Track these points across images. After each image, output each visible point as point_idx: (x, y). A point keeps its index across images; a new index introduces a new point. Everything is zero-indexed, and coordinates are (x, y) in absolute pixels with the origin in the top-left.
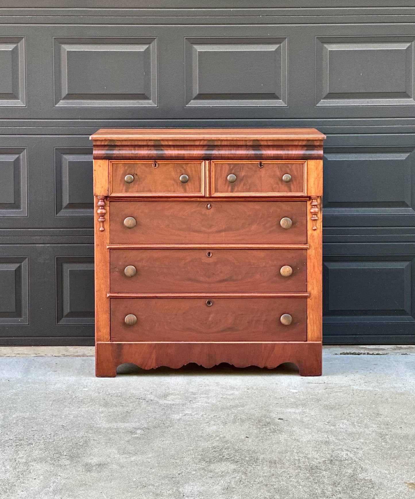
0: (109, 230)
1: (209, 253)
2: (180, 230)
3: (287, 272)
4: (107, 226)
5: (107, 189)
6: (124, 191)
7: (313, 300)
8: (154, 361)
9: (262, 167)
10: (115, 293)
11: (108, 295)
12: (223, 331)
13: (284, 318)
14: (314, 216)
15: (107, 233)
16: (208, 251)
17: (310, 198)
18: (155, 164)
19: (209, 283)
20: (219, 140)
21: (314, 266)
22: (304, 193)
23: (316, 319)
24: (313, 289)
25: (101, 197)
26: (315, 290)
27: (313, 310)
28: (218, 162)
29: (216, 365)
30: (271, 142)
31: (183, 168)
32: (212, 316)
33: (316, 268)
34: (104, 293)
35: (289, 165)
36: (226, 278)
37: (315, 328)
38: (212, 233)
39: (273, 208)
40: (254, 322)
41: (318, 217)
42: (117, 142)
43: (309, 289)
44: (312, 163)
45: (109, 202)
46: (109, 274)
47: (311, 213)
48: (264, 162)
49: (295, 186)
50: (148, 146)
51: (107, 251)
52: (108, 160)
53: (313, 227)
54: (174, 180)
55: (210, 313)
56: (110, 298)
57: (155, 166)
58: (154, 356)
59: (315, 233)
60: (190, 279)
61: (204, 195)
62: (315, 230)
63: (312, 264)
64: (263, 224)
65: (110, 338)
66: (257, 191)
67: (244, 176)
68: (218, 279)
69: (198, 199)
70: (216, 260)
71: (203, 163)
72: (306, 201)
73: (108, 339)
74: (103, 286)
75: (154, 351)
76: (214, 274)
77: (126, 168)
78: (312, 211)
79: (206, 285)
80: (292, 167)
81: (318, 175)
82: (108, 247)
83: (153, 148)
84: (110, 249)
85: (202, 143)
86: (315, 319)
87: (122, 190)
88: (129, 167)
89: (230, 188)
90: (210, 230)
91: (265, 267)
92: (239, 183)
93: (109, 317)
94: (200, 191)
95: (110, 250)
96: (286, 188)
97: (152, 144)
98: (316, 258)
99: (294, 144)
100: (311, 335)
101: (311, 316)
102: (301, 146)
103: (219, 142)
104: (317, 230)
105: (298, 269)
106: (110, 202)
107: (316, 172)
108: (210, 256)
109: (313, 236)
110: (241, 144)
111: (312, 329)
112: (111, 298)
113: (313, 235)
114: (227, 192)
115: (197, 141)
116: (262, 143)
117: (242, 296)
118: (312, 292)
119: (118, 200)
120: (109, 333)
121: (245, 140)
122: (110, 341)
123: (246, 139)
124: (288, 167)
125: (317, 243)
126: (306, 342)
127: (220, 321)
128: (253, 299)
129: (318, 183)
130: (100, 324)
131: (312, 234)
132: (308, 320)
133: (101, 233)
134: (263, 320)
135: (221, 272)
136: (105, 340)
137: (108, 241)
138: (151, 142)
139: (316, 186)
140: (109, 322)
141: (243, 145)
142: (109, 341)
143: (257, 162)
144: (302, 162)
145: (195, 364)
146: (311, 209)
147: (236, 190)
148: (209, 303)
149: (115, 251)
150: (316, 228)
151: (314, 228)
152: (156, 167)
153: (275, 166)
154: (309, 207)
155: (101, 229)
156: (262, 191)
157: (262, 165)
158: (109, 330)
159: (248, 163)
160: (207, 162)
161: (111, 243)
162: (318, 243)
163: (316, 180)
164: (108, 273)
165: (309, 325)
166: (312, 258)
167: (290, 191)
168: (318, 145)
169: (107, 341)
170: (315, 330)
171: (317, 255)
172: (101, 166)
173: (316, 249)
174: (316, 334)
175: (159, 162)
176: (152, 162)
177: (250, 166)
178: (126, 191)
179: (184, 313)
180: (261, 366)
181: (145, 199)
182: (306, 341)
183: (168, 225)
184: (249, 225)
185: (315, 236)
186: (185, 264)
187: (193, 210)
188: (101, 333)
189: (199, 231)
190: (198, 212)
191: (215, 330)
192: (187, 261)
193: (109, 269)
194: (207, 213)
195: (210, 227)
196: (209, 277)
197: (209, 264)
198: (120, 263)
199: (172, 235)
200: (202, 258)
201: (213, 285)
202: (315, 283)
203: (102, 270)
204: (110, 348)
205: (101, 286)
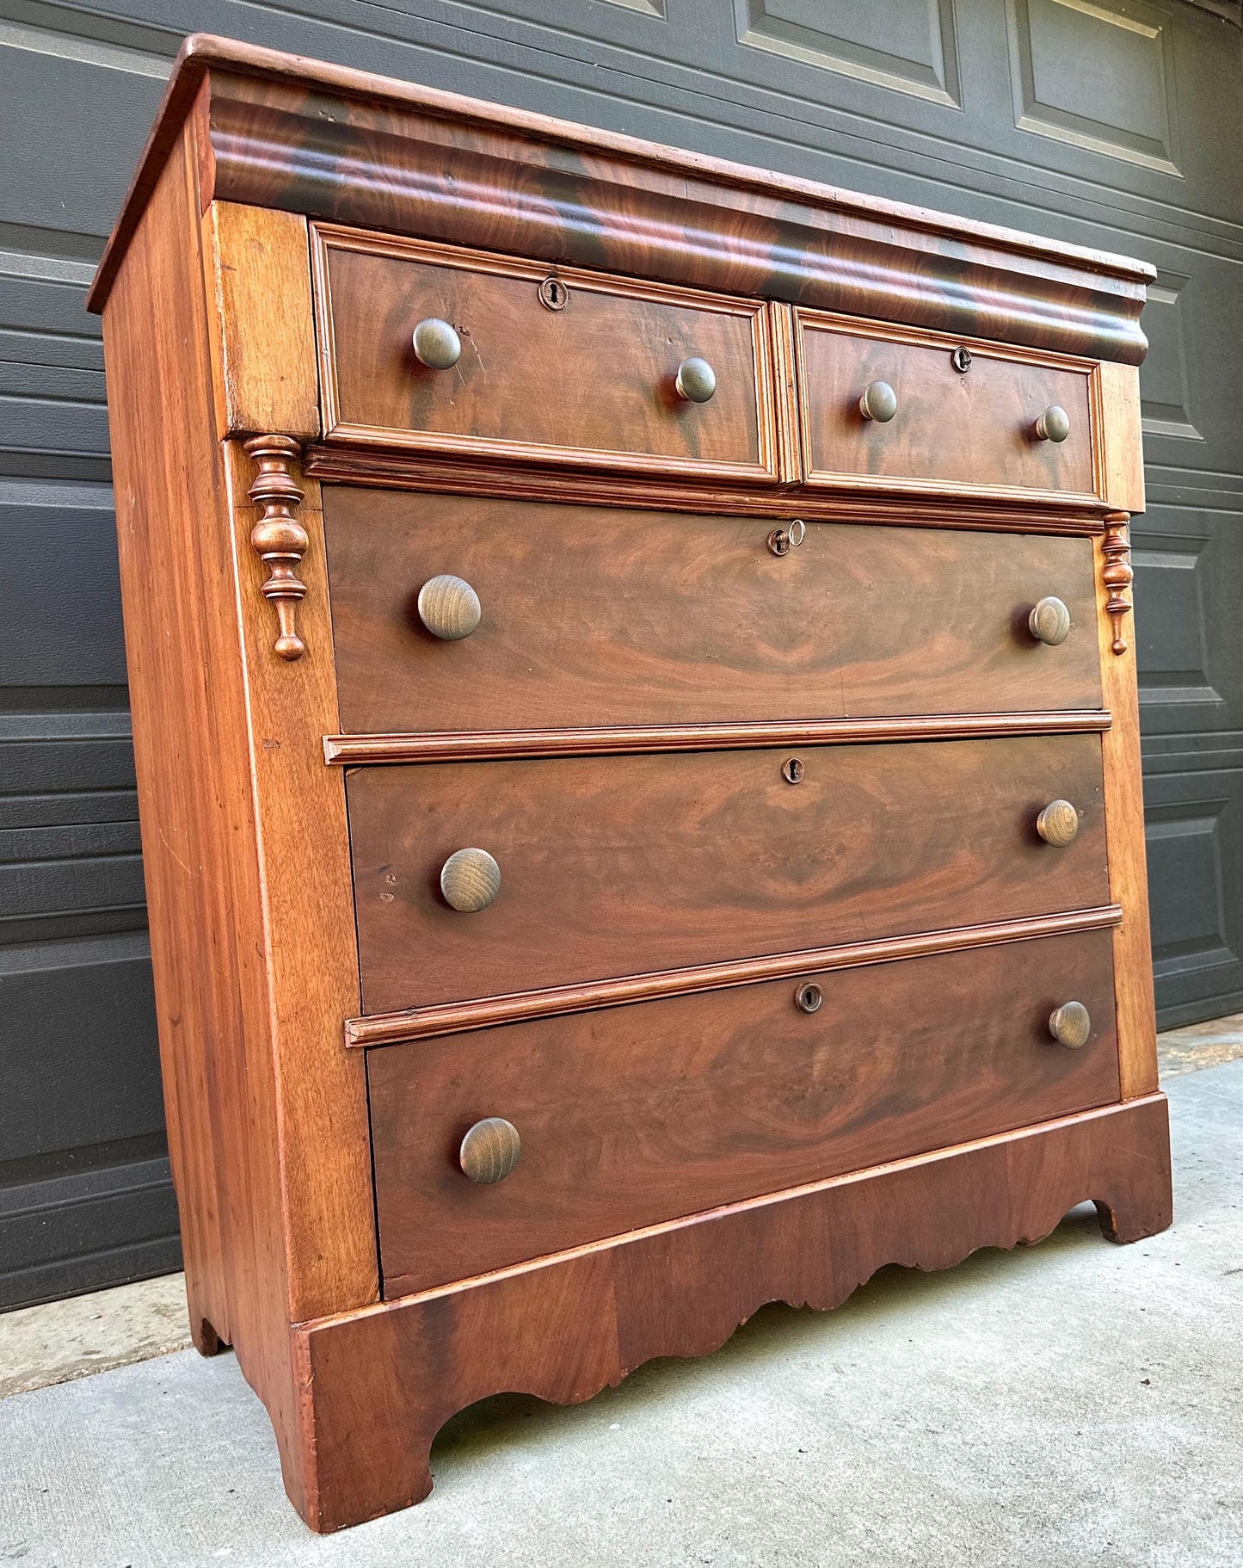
0: (329, 655)
1: (793, 764)
2: (675, 655)
3: (1067, 824)
4: (319, 632)
7: (1129, 933)
8: (612, 1344)
9: (966, 368)
10: (393, 1011)
11: (356, 1031)
12: (870, 1116)
13: (1071, 1015)
14: (1114, 595)
15: (322, 673)
16: (789, 755)
18: (554, 290)
19: (800, 905)
21: (1124, 799)
22: (1098, 495)
23: (1139, 1006)
24: (1125, 890)
26: (1131, 891)
27: (1130, 972)
31: (675, 327)
32: (821, 1055)
33: (1130, 809)
34: (330, 1022)
35: (1046, 375)
36: (860, 873)
38: (803, 668)
40: (965, 1056)
43: (1117, 891)
45: (318, 488)
46: (351, 909)
47: (1107, 582)
48: (971, 346)
49: (1070, 468)
51: (331, 780)
53: (1115, 641)
55: (811, 1046)
56: (366, 1048)
57: (554, 300)
58: (609, 1321)
59: (1120, 665)
60: (727, 896)
62: (1119, 653)
63: (1118, 791)
64: (971, 626)
65: (376, 1281)
67: (910, 402)
68: (827, 881)
70: (819, 798)
72: (1091, 537)
73: (366, 1288)
74: (318, 985)
75: (611, 1291)
76: (814, 861)
78: (1110, 574)
79: (791, 917)
81: (1131, 426)
82: (332, 751)
84: (347, 762)
86: (1136, 1007)
87: (395, 411)
89: (864, 457)
90: (793, 658)
91: (984, 813)
92: (895, 434)
93: (366, 1155)
94: (753, 458)
95: (347, 768)
98: (1128, 767)
100: (1130, 1072)
104: (1129, 652)
106: (324, 485)
107: (1124, 411)
108: (797, 777)
109: (1114, 678)
111: (1134, 1048)
112: (370, 1046)
113: (1114, 675)
114: (855, 470)
117: (919, 950)
118: (1125, 901)
120: (368, 1256)
122: (382, 1300)
125: (1127, 707)
126: (1118, 1108)
127: (852, 1072)
128: (955, 959)
129: (1134, 461)
130: (314, 1212)
131: (1111, 671)
132: (1120, 1016)
133: (289, 670)
134: (993, 1039)
135: (842, 850)
136: (350, 1303)
137: (331, 720)
139: (1129, 469)
140: (368, 1190)
142: (371, 1303)
144: (1086, 365)
146: (1106, 569)
147: (885, 463)
148: (809, 997)
149: (371, 776)
150: (1125, 645)
151: (1117, 646)
152: (556, 306)
154: (1099, 560)
155: (282, 646)
156: (972, 477)
157: (967, 363)
158: (371, 1235)
161: (350, 726)
162: (1131, 706)
163: (1128, 446)
164: (345, 901)
165: (1124, 1033)
166: (1118, 765)
167: (1056, 486)
168: (1131, 301)
169: (363, 1306)
171: (1128, 753)
173: (1125, 729)
174: (1143, 1067)
175: (572, 278)
179: (716, 1065)
180: (1008, 1239)
182: (1121, 1102)
183: (623, 632)
184: (925, 632)
185: (1120, 678)
186: (703, 824)
187: (721, 558)
188: (323, 1263)
189: (750, 664)
190: (737, 568)
191: (835, 1119)
192: (710, 809)
193: (348, 880)
194: (775, 576)
195: (790, 640)
196: (800, 879)
197: (795, 817)
198: (408, 842)
199: (646, 680)
200: (768, 789)
201: (815, 914)
202: (1130, 864)
203: (308, 891)
204: (391, 1338)
205: (312, 985)
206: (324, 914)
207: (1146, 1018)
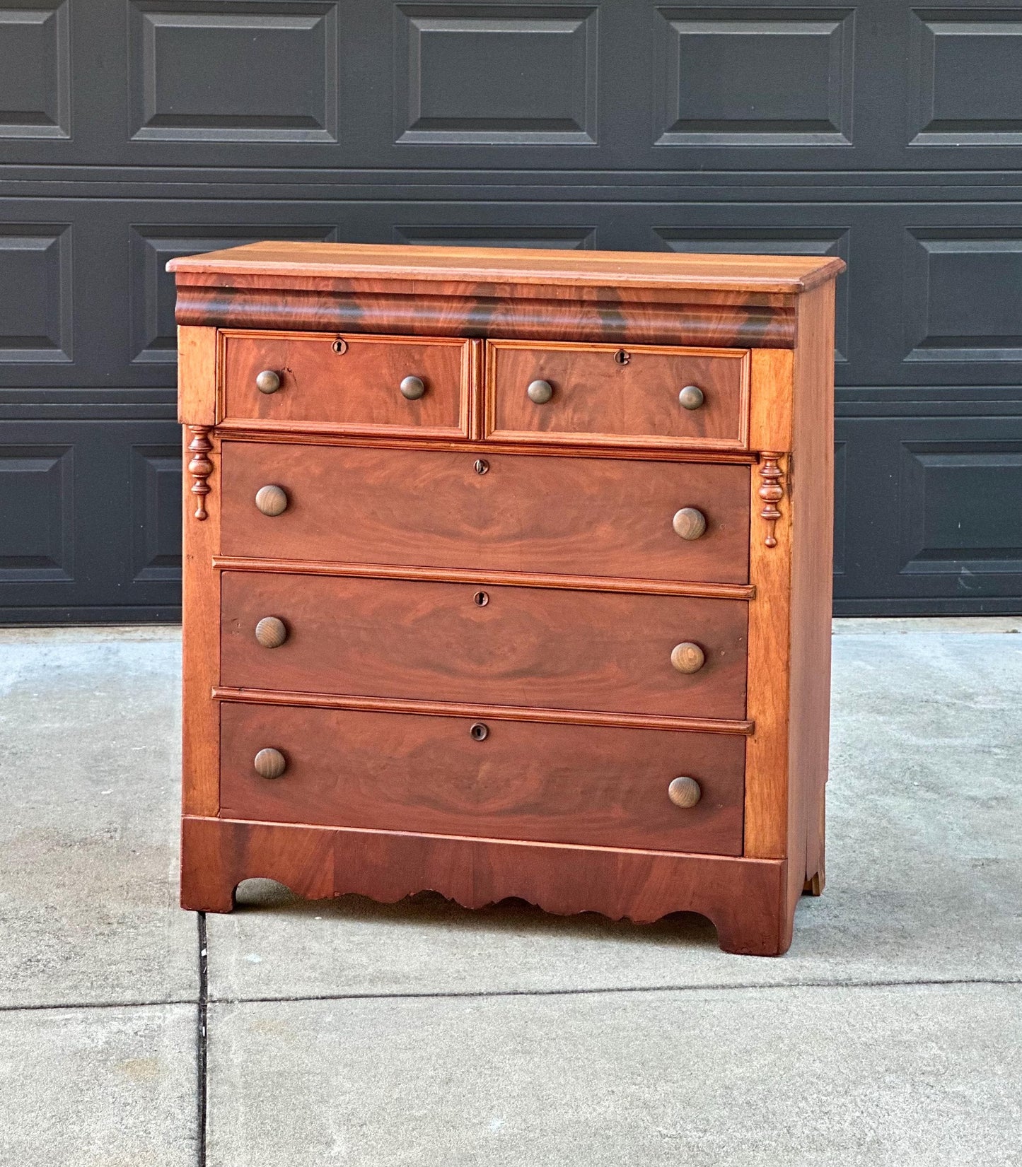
0: (218, 518)
1: (481, 596)
2: (405, 527)
3: (690, 660)
4: (213, 506)
5: (213, 408)
6: (256, 413)
7: (762, 744)
8: (330, 876)
9: (626, 362)
10: (232, 688)
11: (214, 693)
12: (518, 810)
13: (680, 788)
14: (767, 507)
15: (214, 526)
16: (478, 590)
17: (757, 456)
18: (339, 345)
19: (478, 677)
20: (505, 284)
21: (767, 649)
22: (740, 441)
23: (769, 795)
24: (763, 712)
25: (196, 428)
26: (768, 715)
27: (760, 770)
28: (508, 344)
29: (492, 902)
30: (647, 293)
31: (411, 356)
32: (486, 767)
33: (773, 655)
34: (204, 686)
35: (700, 361)
36: (525, 666)
37: (768, 822)
38: (491, 540)
39: (656, 478)
40: (599, 793)
41: (780, 513)
42: (239, 280)
43: (753, 712)
44: (763, 357)
45: (219, 443)
46: (218, 637)
47: (762, 497)
48: (630, 349)
49: (717, 423)
50: (319, 293)
51: (215, 575)
52: (214, 328)
53: (767, 538)
54: (389, 390)
55: (479, 761)
56: (221, 701)
57: (339, 349)
58: (329, 866)
59: (772, 555)
60: (426, 664)
61: (465, 435)
62: (771, 546)
63: (761, 643)
64: (628, 522)
65: (217, 808)
66: (610, 430)
67: (576, 386)
68: (502, 667)
69: (453, 445)
70: (499, 617)
71: (466, 345)
72: (750, 465)
73: (213, 809)
74: (201, 667)
75: (332, 851)
76: (491, 653)
77: (263, 352)
78: (765, 492)
79: (473, 683)
80: (707, 366)
81: (780, 392)
82: (214, 563)
83: (331, 300)
84: (222, 569)
85: (460, 291)
86: (766, 796)
87: (252, 410)
88: (272, 350)
89: (536, 421)
90: (486, 533)
91: (631, 642)
92: (561, 407)
93: (216, 751)
94: (456, 423)
95: (222, 571)
96: (691, 426)
97: (330, 288)
98: (774, 627)
99: (712, 302)
100: (756, 839)
101: (756, 788)
102: (732, 308)
103: (507, 288)
104: (777, 547)
105: (723, 653)
106: (222, 441)
107: (773, 383)
108: (484, 603)
109: (765, 565)
110: (567, 298)
111: (759, 822)
112: (221, 699)
113: (765, 561)
114: (529, 430)
115: (447, 284)
116: (624, 297)
117: (565, 719)
118: (760, 721)
119: (243, 437)
120: (215, 794)
121: (576, 287)
122: (220, 817)
123: (578, 284)
124: (698, 366)
125: (777, 585)
126: (738, 860)
127: (507, 782)
128: (596, 730)
129: (781, 416)
130: (193, 768)
131: (762, 559)
132: (748, 798)
133: (198, 524)
134: (624, 787)
135: (513, 650)
136: (205, 812)
137: (217, 549)
138: (326, 282)
139: (774, 424)
140: (217, 766)
141: (574, 300)
142: (215, 816)
143: (613, 349)
144: (737, 353)
145: (435, 895)
146: (761, 487)
147: (552, 425)
148: (477, 732)
149: (233, 575)
150: (774, 541)
151: (768, 542)
152: (340, 353)
153: (663, 361)
154: (756, 480)
155: (197, 514)
156: (624, 431)
157: (627, 359)
158: (217, 785)
159: (586, 349)
160: (474, 343)
161: (224, 553)
162: (781, 585)
163: (775, 406)
164: (217, 632)
165: (751, 812)
166: (763, 625)
167: (703, 435)
168: (781, 308)
169: (211, 816)
170: (767, 829)
171: (775, 617)
172: (198, 343)
173: (772, 600)
174: (768, 838)
175: (350, 338)
176: (330, 338)
177: (593, 359)
178: (263, 416)
179: (412, 755)
180: (614, 914)
181: (313, 439)
182: (742, 855)
183: (373, 513)
184: (590, 524)
185: (771, 564)
186: (415, 621)
187: (440, 475)
188: (195, 792)
189: (455, 535)
190: (452, 480)
191: (492, 806)
192: (420, 614)
193: (218, 622)
194: (478, 486)
195: (484, 523)
196: (481, 662)
197: (480, 626)
198: (247, 609)
199: (383, 540)
200: (463, 607)
201: (490, 684)
202: (768, 694)
203: (200, 625)
204: (218, 834)
205: (199, 667)
206: (207, 636)
207: (775, 806)
